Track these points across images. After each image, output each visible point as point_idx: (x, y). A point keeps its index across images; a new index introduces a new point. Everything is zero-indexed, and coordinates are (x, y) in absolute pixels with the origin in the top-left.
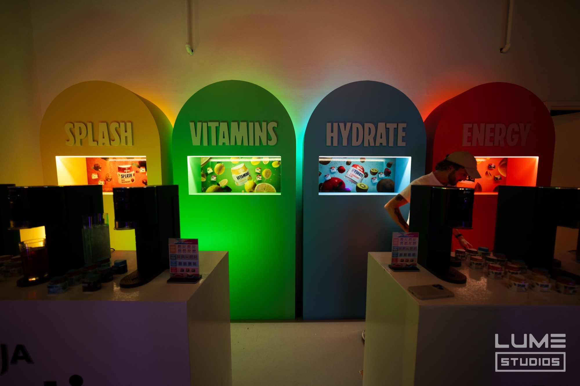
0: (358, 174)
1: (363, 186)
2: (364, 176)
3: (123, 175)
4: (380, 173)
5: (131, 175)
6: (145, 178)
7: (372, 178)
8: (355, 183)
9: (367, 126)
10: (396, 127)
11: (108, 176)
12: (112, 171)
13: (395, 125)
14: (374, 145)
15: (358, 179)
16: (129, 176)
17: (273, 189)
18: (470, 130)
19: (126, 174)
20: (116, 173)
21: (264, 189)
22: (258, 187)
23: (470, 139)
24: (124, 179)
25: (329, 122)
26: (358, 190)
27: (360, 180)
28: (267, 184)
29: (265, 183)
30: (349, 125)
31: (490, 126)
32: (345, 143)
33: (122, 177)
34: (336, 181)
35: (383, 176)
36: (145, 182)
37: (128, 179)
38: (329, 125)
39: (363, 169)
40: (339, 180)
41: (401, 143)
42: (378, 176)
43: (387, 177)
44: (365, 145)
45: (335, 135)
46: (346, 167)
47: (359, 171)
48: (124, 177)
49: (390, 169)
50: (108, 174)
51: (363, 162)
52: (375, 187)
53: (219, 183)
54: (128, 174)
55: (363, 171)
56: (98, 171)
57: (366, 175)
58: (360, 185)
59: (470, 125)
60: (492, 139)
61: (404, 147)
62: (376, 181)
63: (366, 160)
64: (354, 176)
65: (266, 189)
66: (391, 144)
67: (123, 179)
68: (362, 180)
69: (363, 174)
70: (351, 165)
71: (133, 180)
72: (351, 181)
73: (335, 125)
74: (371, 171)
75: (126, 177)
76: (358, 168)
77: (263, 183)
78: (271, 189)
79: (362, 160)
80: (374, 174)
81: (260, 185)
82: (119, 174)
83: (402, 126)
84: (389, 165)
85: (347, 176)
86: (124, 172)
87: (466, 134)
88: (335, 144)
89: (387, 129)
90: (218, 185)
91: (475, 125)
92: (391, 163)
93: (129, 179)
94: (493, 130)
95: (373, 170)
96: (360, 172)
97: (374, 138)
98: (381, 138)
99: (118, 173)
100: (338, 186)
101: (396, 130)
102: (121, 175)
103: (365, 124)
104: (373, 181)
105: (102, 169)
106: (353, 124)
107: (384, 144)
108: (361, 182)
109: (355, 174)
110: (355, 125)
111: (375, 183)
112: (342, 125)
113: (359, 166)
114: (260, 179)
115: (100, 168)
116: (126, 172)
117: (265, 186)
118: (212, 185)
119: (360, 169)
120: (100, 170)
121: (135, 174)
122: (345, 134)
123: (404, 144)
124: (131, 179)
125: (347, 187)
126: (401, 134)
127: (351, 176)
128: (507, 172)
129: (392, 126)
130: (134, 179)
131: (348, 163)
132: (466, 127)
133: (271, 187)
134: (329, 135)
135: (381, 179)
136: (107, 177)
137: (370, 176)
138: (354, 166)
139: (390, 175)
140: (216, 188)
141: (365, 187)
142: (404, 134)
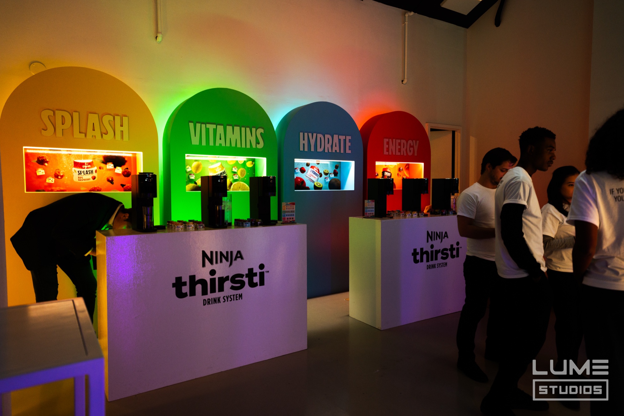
0: (315, 174)
1: (319, 185)
2: (319, 176)
3: (81, 171)
4: (331, 174)
5: (92, 172)
6: (111, 176)
7: (326, 178)
8: (313, 182)
9: (327, 136)
10: (345, 139)
11: (59, 173)
12: (65, 166)
13: (344, 137)
14: (331, 151)
15: (315, 178)
16: (89, 173)
17: (247, 188)
18: (388, 143)
19: (85, 170)
20: (70, 169)
21: (240, 188)
22: (234, 185)
23: (388, 150)
24: (82, 176)
25: (301, 132)
26: (315, 187)
27: (317, 179)
28: (242, 183)
29: (240, 182)
30: (315, 135)
31: (398, 141)
32: (312, 150)
33: (79, 174)
34: (299, 180)
35: (332, 176)
36: (110, 179)
37: (87, 176)
38: (301, 134)
39: (318, 170)
40: (301, 179)
41: (348, 151)
42: (330, 176)
43: (335, 177)
44: (325, 152)
45: (306, 142)
46: (306, 168)
47: (315, 172)
48: (82, 174)
49: (337, 170)
50: (58, 170)
51: (318, 164)
52: (327, 185)
53: (196, 182)
54: (88, 170)
55: (319, 172)
56: (44, 166)
57: (321, 176)
58: (317, 183)
59: (387, 140)
60: (400, 151)
61: (350, 154)
62: (328, 180)
63: (320, 162)
64: (312, 176)
65: (241, 188)
66: (342, 151)
67: (80, 176)
68: (318, 179)
69: (319, 174)
70: (310, 166)
71: (94, 178)
72: (310, 180)
73: (306, 134)
74: (324, 172)
75: (84, 174)
76: (315, 169)
77: (238, 182)
78: (246, 187)
79: (318, 162)
80: (326, 174)
81: (235, 184)
82: (75, 171)
83: (349, 138)
84: (337, 167)
85: (307, 176)
86: (82, 168)
87: (386, 146)
88: (306, 150)
89: (340, 140)
90: (196, 183)
91: (390, 140)
92: (338, 165)
93: (89, 176)
94: (400, 144)
95: (325, 171)
96: (317, 173)
97: (331, 146)
98: (336, 146)
99: (74, 169)
100: (300, 184)
101: (345, 140)
102: (78, 172)
103: (326, 135)
104: (326, 180)
105: (49, 163)
106: (318, 134)
107: (338, 151)
108: (317, 181)
109: (312, 174)
110: (320, 136)
111: (327, 182)
112: (310, 135)
113: (316, 167)
114: (238, 178)
115: (47, 162)
116: (84, 168)
117: (241, 185)
118: (189, 184)
119: (316, 170)
120: (46, 164)
121: (97, 170)
122: (312, 142)
123: (349, 152)
124: (92, 176)
125: (307, 185)
126: (348, 144)
127: (310, 176)
128: (409, 174)
129: (342, 138)
130: (96, 176)
131: (308, 165)
132: (386, 140)
133: (246, 185)
134: (302, 142)
135: (331, 179)
136: (57, 173)
137: (324, 176)
138: (312, 167)
139: (338, 175)
140: (194, 186)
141: (320, 185)
142: (349, 144)
